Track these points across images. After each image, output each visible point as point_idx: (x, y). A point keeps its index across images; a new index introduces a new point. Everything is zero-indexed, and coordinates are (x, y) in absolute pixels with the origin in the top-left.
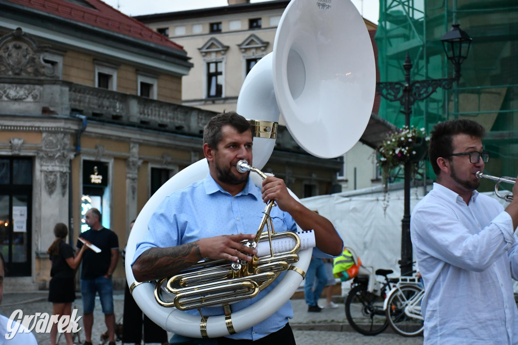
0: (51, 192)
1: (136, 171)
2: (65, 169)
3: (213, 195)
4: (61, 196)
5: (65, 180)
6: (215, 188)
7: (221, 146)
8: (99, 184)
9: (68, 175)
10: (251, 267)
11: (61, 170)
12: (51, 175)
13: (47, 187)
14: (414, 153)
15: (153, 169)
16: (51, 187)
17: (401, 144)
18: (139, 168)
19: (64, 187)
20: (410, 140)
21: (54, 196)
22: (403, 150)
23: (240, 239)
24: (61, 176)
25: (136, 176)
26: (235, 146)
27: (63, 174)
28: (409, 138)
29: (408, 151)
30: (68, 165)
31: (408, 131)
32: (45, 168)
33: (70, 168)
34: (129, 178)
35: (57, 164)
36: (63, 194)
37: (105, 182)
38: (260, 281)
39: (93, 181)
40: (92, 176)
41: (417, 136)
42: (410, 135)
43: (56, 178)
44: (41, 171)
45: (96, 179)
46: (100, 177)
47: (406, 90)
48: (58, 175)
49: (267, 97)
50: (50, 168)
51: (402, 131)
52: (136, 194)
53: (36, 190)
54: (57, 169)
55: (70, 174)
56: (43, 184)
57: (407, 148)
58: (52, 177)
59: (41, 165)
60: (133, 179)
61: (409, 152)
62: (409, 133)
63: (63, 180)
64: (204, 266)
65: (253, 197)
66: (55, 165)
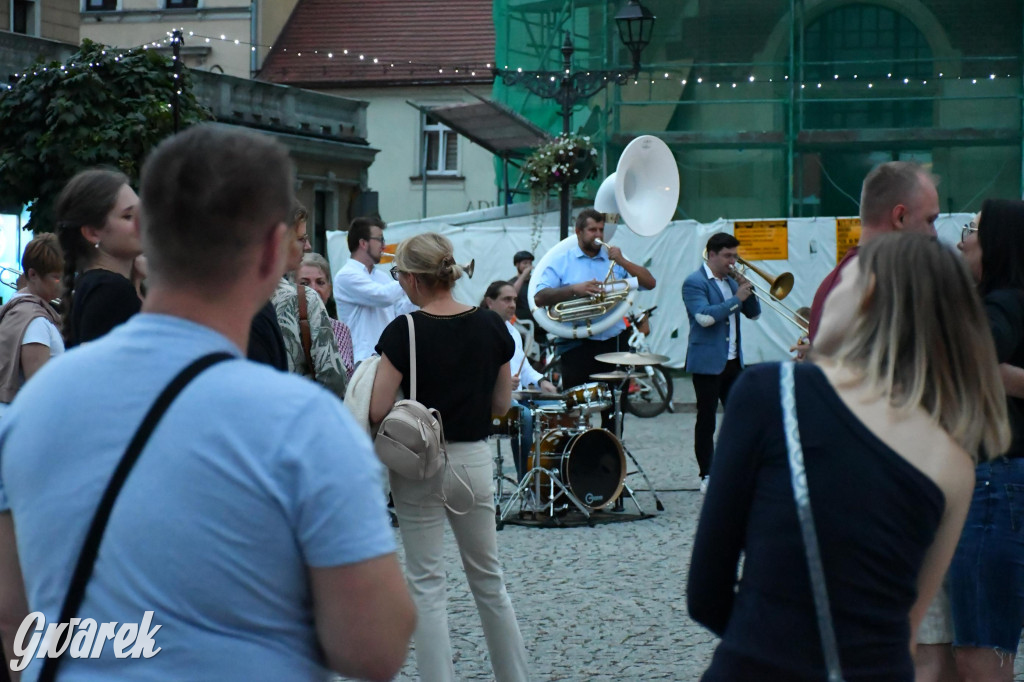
3: (580, 258)
6: (581, 253)
7: (586, 229)
10: (602, 299)
14: (576, 171)
17: (559, 159)
20: (571, 154)
22: (562, 167)
23: (596, 284)
26: (594, 230)
28: (570, 151)
29: (568, 168)
31: (567, 140)
38: (607, 306)
41: (580, 146)
42: (570, 147)
47: (567, 84)
49: (612, 200)
51: (559, 140)
57: (568, 165)
61: (570, 170)
62: (569, 143)
64: (575, 298)
65: (602, 259)
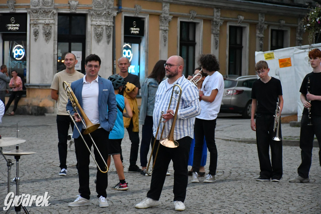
0: (99, 41)
1: (168, 25)
2: (110, 24)
4: (106, 43)
5: (110, 32)
8: (137, 34)
9: (112, 28)
11: (107, 24)
12: (99, 28)
13: (96, 37)
15: (181, 22)
16: (99, 37)
18: (169, 22)
19: (109, 37)
21: (101, 44)
24: (106, 29)
25: (167, 28)
27: (108, 27)
30: (112, 20)
32: (94, 23)
33: (114, 23)
34: (162, 30)
35: (104, 20)
36: (108, 42)
37: (142, 33)
39: (132, 32)
40: (132, 29)
43: (103, 30)
44: (92, 25)
45: (135, 30)
46: (138, 29)
48: (104, 28)
50: (98, 23)
52: (167, 42)
53: (88, 39)
54: (103, 23)
55: (114, 27)
56: (93, 35)
58: (100, 29)
59: (92, 21)
60: (165, 31)
63: (108, 31)
66: (102, 21)
